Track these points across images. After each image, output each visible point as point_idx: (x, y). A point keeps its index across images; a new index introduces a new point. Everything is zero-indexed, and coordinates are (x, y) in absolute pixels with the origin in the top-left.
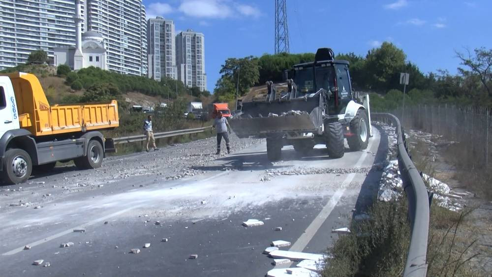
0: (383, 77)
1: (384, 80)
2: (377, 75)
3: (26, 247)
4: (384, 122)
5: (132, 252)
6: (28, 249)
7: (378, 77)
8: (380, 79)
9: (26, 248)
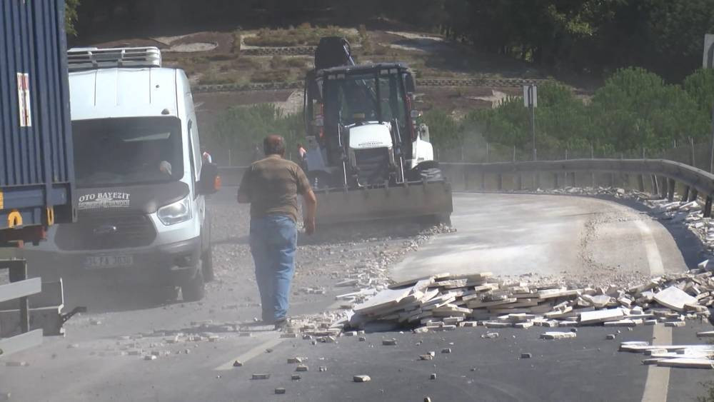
0: (586, 19)
1: (587, 28)
2: (559, 10)
3: (236, 362)
4: (642, 189)
5: (423, 359)
6: (240, 365)
7: (562, 17)
8: (574, 27)
9: (236, 364)
